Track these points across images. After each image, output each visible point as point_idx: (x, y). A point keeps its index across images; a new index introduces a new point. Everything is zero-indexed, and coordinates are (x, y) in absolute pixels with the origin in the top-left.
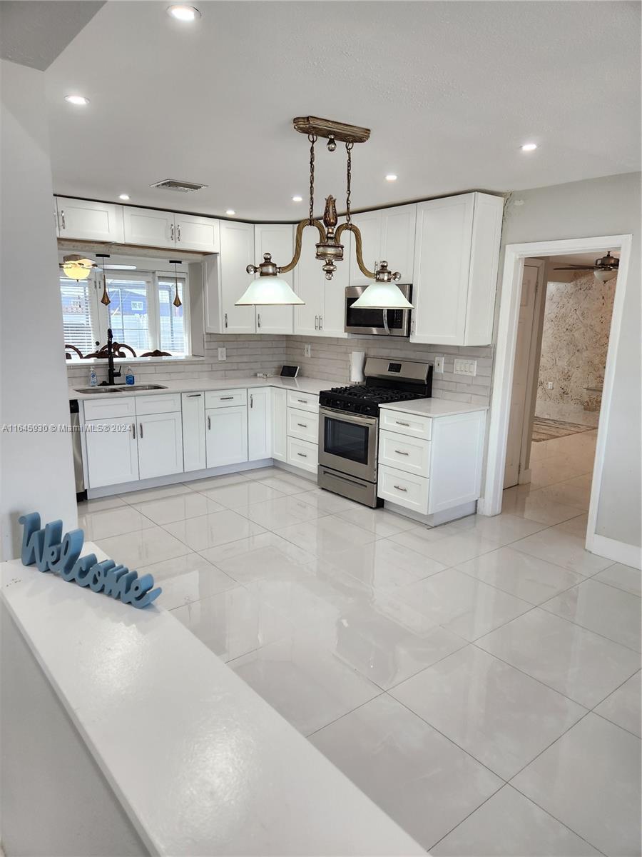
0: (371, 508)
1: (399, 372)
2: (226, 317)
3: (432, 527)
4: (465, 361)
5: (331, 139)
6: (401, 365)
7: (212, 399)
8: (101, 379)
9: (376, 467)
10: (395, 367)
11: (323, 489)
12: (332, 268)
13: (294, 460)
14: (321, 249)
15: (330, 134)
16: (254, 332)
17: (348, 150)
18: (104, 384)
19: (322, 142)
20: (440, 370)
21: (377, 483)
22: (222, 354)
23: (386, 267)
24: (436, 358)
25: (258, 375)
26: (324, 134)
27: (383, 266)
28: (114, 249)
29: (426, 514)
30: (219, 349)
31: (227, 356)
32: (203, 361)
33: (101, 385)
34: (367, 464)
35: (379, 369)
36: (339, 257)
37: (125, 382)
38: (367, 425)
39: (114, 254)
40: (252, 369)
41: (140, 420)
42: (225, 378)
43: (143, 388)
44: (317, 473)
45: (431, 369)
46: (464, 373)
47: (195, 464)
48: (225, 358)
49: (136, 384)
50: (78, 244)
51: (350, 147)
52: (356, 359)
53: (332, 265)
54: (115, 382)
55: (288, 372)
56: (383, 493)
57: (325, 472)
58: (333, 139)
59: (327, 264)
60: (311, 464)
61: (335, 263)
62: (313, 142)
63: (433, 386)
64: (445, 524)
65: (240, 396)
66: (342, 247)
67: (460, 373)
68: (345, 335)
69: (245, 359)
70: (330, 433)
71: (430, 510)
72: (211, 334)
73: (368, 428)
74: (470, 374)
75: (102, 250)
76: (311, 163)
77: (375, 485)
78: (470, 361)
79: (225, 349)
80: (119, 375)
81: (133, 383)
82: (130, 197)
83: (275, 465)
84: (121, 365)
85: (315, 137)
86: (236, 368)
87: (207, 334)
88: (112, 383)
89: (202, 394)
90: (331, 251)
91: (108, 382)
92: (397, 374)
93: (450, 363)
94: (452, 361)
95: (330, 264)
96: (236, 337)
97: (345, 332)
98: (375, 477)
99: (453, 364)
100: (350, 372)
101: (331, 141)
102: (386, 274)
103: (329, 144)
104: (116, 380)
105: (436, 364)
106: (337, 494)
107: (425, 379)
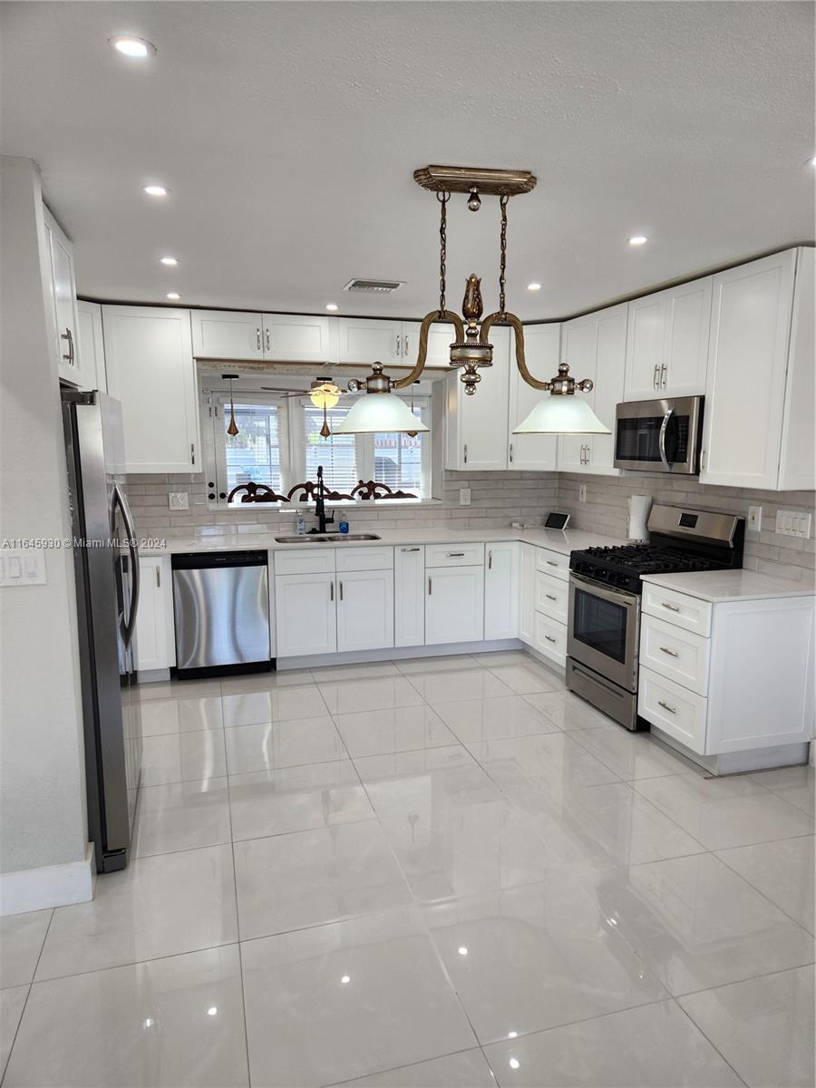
0: (628, 730)
1: (694, 527)
2: (465, 449)
3: (714, 777)
4: (794, 514)
5: (473, 194)
6: (697, 517)
7: (436, 556)
8: (309, 527)
9: (635, 670)
10: (689, 520)
11: (572, 691)
12: (473, 377)
13: (541, 646)
14: (458, 352)
15: (472, 187)
16: (505, 469)
17: (503, 206)
18: (314, 531)
19: (458, 201)
20: (755, 526)
21: (637, 694)
22: (465, 497)
23: (566, 372)
24: (750, 507)
25: (514, 525)
26: (462, 187)
27: (561, 371)
28: (334, 370)
29: (701, 753)
30: (462, 490)
31: (472, 500)
32: (440, 505)
33: (310, 533)
34: (624, 663)
35: (669, 522)
36: (486, 361)
37: (339, 530)
38: (625, 605)
39: (335, 376)
40: (507, 517)
41: (341, 577)
42: (469, 527)
43: (357, 538)
44: (565, 666)
45: (742, 525)
46: (792, 533)
47: (410, 638)
48: (469, 503)
49: (350, 533)
50: (293, 366)
51: (504, 201)
52: (637, 505)
53: (474, 373)
54: (327, 530)
55: (555, 521)
56: (647, 710)
57: (575, 668)
58: (476, 194)
59: (468, 373)
60: (558, 654)
61: (479, 371)
62: (444, 202)
63: (746, 552)
64: (739, 774)
65: (475, 553)
66: (491, 347)
67: (786, 533)
68: (616, 472)
69: (499, 504)
70: (583, 612)
71: (707, 750)
72: (451, 471)
73: (626, 608)
74: (800, 535)
75: (321, 372)
76: (442, 231)
77: (634, 697)
78: (801, 515)
79: (469, 490)
80: (331, 521)
81: (347, 532)
82: (338, 306)
83: (523, 650)
84: (333, 509)
85: (447, 194)
86: (484, 515)
87: (446, 470)
88: (323, 530)
89: (421, 548)
90: (475, 354)
91: (318, 529)
92: (690, 531)
93: (769, 516)
94: (773, 514)
95: (471, 371)
96: (485, 476)
97: (614, 467)
98: (635, 684)
99: (775, 518)
100: (628, 524)
101: (474, 197)
102: (566, 383)
103: (469, 201)
104: (329, 527)
105: (750, 518)
106: (587, 702)
107: (730, 539)
